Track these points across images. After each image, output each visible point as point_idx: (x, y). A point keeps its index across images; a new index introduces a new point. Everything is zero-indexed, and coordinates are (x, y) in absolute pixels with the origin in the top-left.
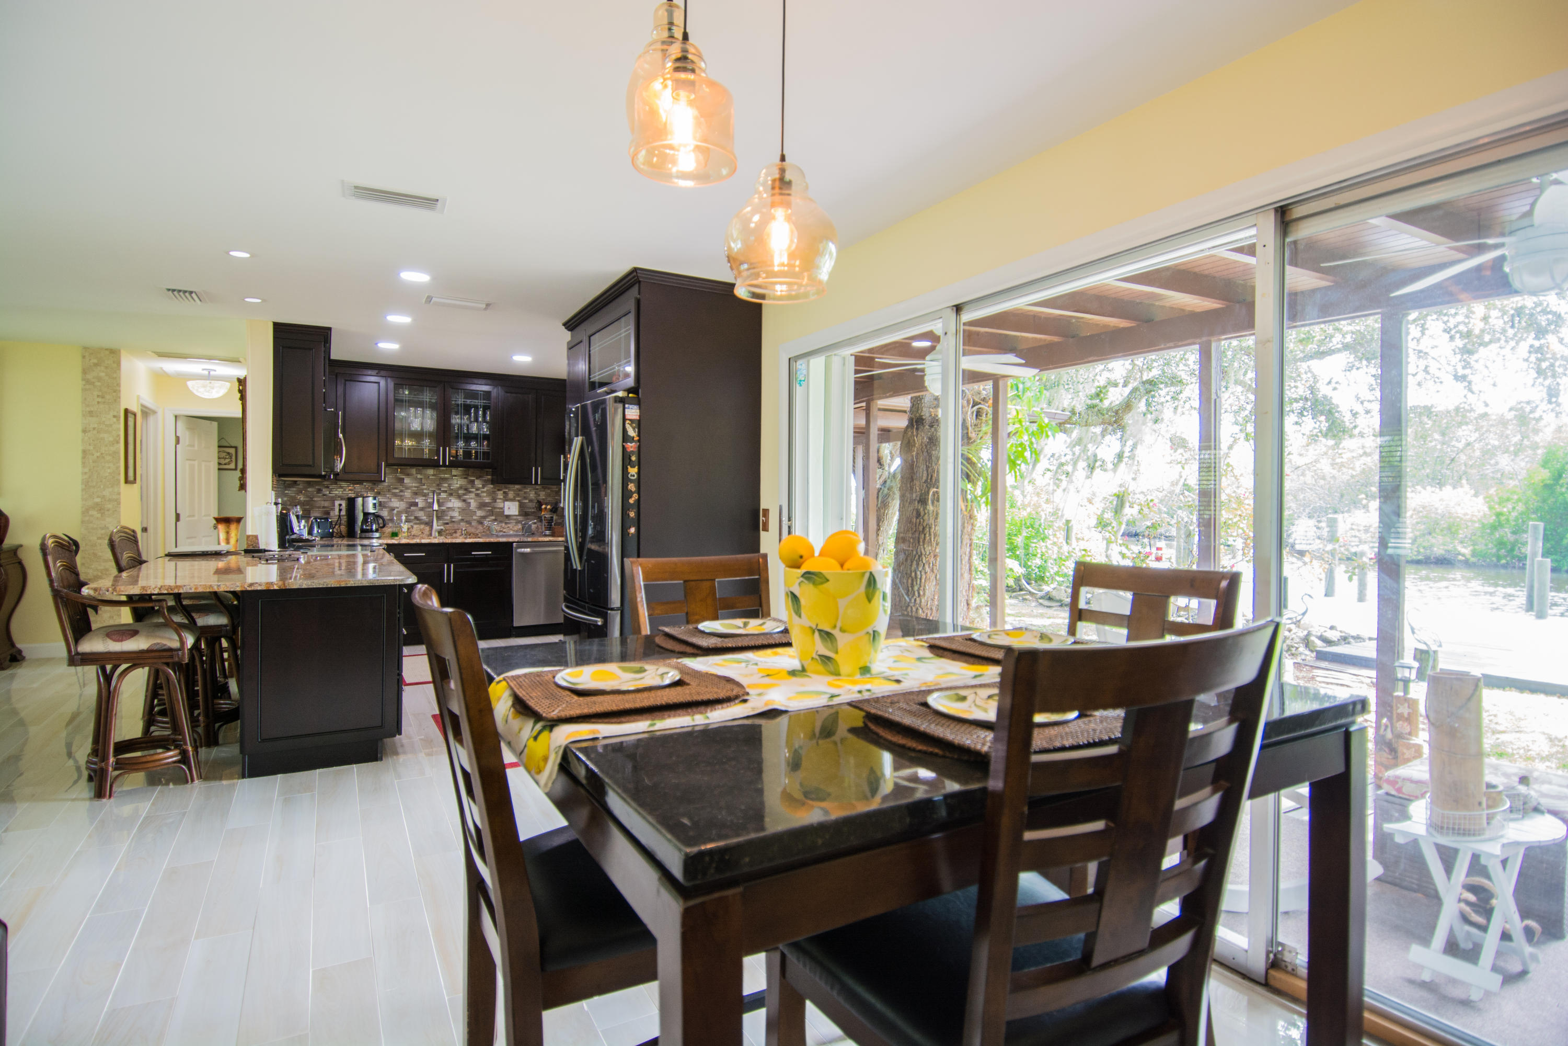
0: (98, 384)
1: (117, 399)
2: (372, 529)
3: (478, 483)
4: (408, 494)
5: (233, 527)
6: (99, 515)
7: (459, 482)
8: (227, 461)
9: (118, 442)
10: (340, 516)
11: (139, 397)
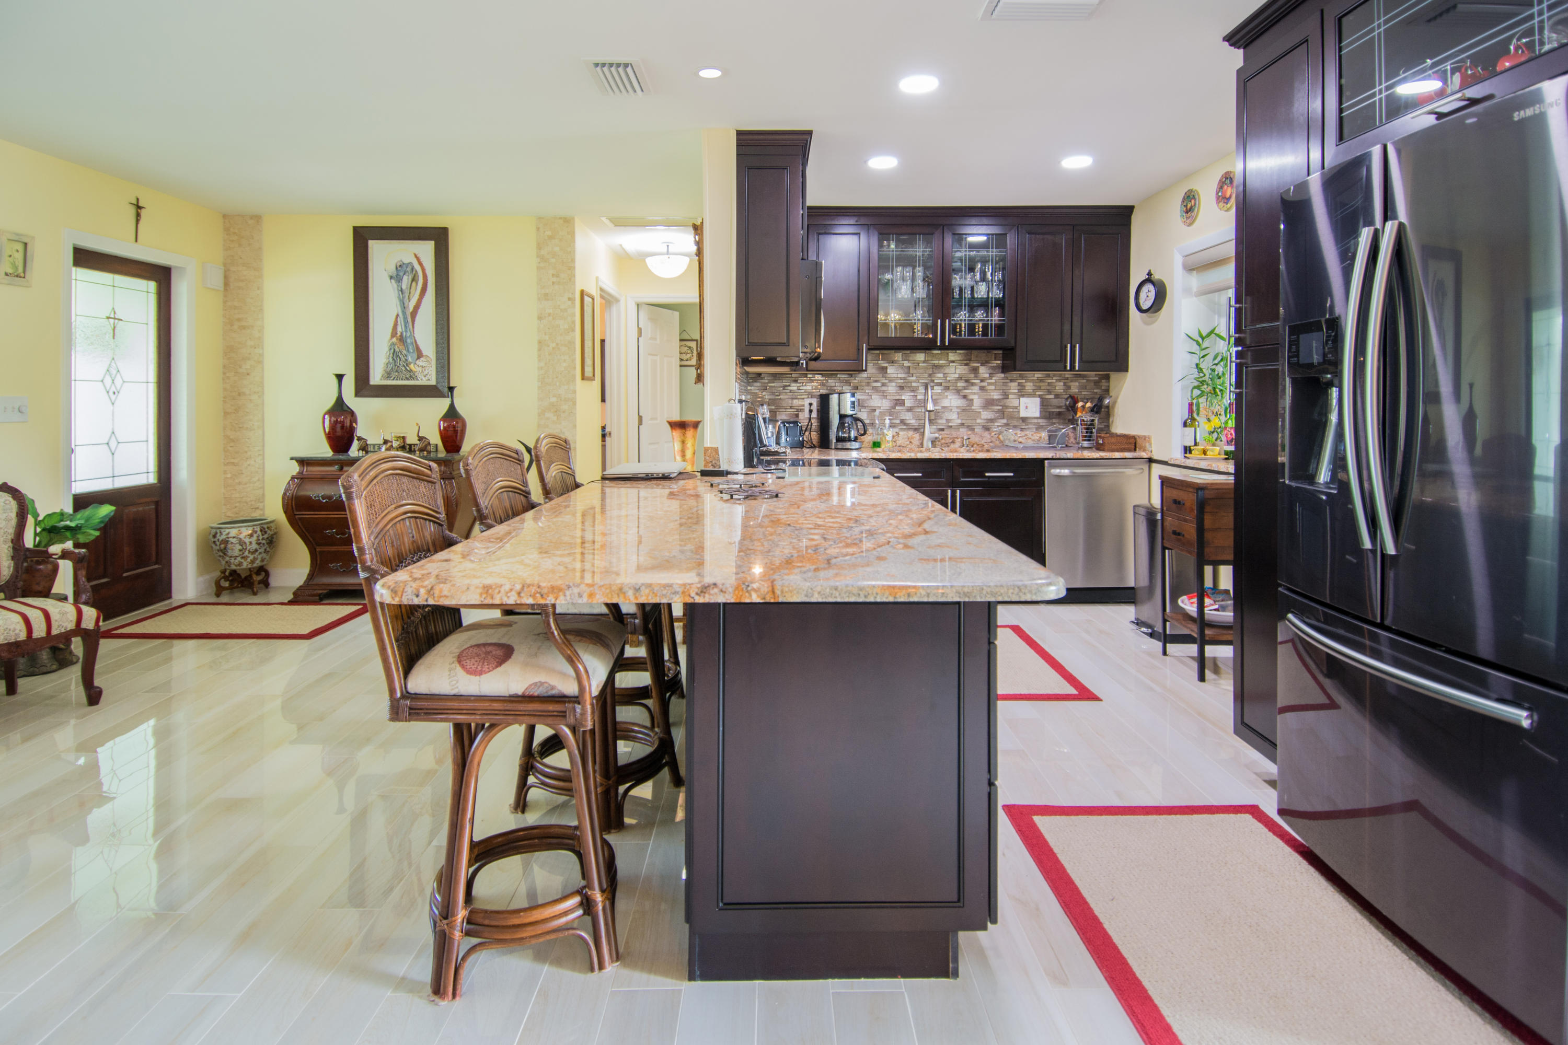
0: (553, 260)
1: (572, 278)
2: (849, 437)
3: (983, 371)
4: (892, 388)
5: (690, 432)
6: (555, 418)
7: (958, 371)
8: (689, 356)
9: (573, 330)
10: (810, 419)
11: (597, 278)
